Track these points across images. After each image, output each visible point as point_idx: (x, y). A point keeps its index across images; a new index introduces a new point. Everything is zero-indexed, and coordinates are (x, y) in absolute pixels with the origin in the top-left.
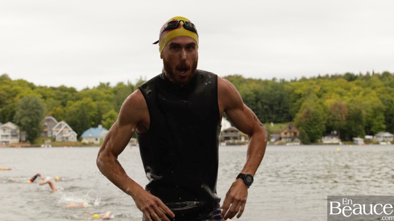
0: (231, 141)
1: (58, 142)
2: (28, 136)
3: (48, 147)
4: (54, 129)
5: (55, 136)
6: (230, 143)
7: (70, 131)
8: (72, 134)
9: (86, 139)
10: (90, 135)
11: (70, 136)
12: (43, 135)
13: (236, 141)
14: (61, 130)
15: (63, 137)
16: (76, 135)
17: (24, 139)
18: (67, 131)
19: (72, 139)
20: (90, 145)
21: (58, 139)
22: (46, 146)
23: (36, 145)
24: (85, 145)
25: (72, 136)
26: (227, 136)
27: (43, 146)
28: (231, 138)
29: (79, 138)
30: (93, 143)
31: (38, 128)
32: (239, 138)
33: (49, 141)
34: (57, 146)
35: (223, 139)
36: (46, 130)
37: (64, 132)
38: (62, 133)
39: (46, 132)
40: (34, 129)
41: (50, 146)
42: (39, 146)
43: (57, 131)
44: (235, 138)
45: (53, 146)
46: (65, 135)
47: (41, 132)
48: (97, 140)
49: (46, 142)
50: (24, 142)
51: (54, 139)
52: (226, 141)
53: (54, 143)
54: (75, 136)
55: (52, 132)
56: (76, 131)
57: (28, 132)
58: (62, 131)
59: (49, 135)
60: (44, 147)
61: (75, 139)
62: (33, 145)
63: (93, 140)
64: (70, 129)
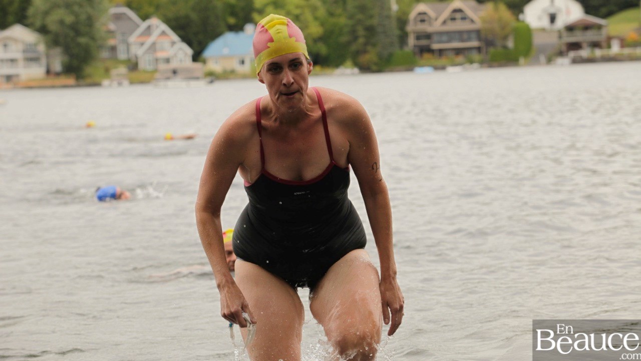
0: (585, 53)
1: (145, 72)
2: (66, 59)
3: (120, 84)
4: (132, 39)
5: (136, 57)
6: (581, 57)
7: (173, 43)
8: (181, 49)
9: (216, 63)
10: (226, 51)
11: (175, 55)
12: (105, 54)
13: (598, 53)
14: (150, 41)
15: (157, 60)
16: (189, 51)
17: (57, 66)
18: (165, 42)
19: (181, 61)
20: (228, 75)
21: (145, 64)
22: (115, 83)
23: (89, 81)
24: (213, 77)
25: (181, 55)
26: (573, 39)
27: (106, 82)
28: (584, 45)
29: (196, 57)
30: (233, 72)
31: (93, 38)
32: (604, 44)
33: (123, 70)
34: (142, 82)
35: (564, 48)
36: (112, 42)
37: (158, 46)
38: (153, 47)
39: (113, 49)
40: (83, 40)
41: (126, 83)
42: (97, 84)
43: (142, 44)
44: (595, 45)
45: (132, 82)
46: (161, 55)
47: (100, 47)
48: (243, 62)
49: (114, 72)
50: (58, 74)
51: (133, 66)
52: (572, 54)
53: (134, 75)
54: (186, 54)
55: (128, 45)
56: (190, 44)
57: (67, 50)
58: (154, 44)
59: (122, 56)
60: (110, 86)
61: (188, 63)
62: (82, 82)
63: (235, 65)
64: (175, 37)
